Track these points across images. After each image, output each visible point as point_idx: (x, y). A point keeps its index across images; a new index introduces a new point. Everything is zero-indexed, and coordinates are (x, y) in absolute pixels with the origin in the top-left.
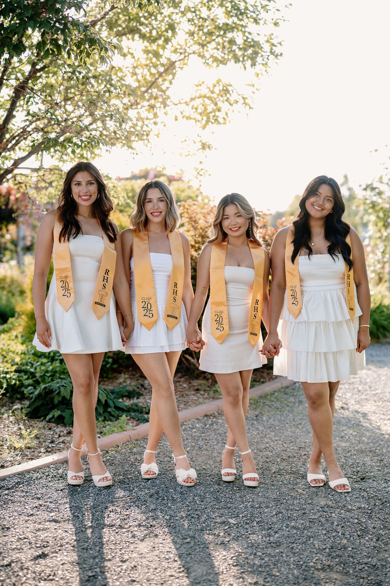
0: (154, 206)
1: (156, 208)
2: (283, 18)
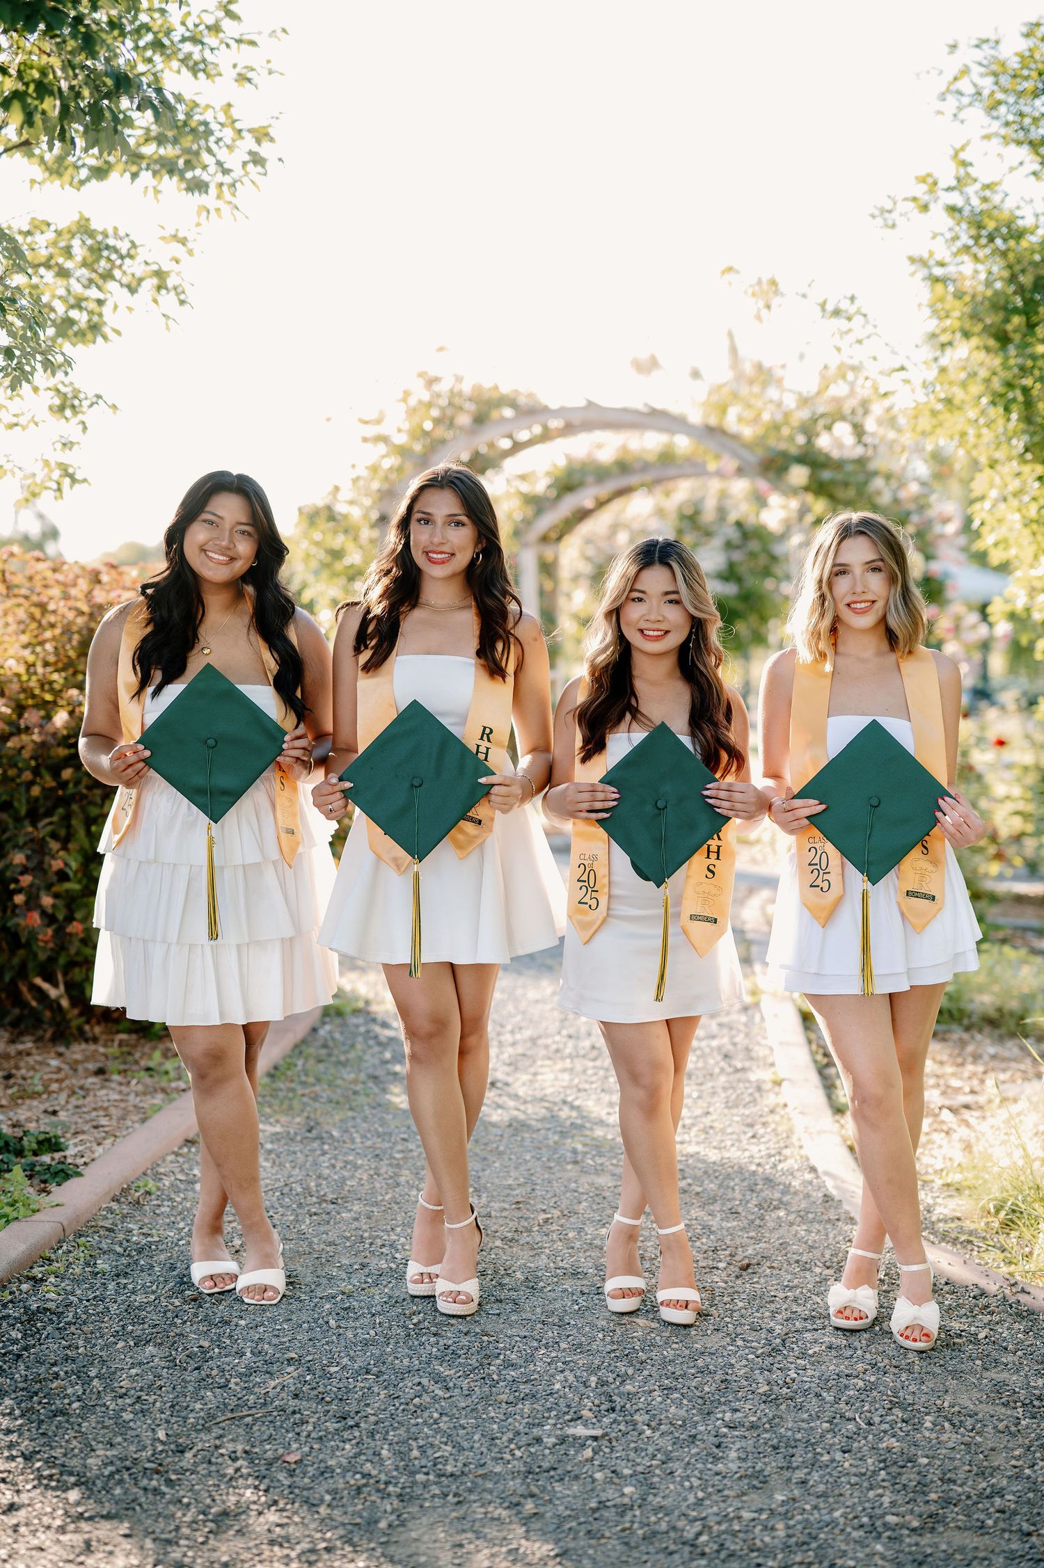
0: (854, 585)
1: (859, 590)
2: (269, 66)
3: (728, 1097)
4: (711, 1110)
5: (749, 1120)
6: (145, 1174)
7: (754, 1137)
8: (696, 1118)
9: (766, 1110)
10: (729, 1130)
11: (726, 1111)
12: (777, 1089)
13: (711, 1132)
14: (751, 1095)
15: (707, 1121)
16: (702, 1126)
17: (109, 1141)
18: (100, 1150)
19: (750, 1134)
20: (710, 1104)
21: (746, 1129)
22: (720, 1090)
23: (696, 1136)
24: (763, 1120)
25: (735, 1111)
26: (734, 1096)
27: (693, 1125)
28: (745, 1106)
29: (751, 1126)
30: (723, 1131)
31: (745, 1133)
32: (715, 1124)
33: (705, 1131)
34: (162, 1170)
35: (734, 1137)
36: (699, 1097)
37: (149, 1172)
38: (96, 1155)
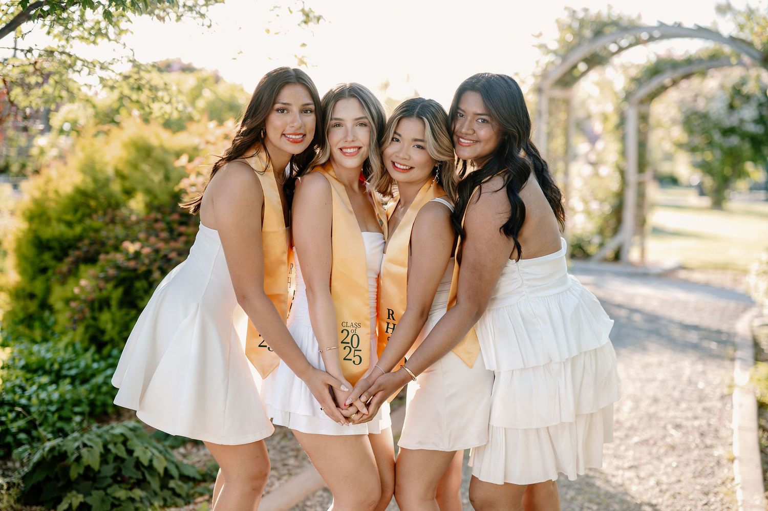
0: (346, 136)
1: (350, 138)
3: (695, 469)
4: (682, 478)
5: (706, 490)
6: (297, 506)
7: (706, 504)
8: (670, 484)
9: (719, 482)
10: (691, 497)
11: (692, 480)
12: (730, 465)
13: (678, 497)
14: (712, 468)
15: (677, 487)
16: (672, 492)
17: (285, 478)
18: (277, 484)
19: (704, 502)
20: (682, 474)
21: (702, 496)
22: (691, 462)
23: (668, 500)
24: (716, 490)
25: (699, 480)
26: (700, 468)
27: (667, 490)
28: (706, 477)
29: (706, 494)
30: (687, 496)
31: (701, 500)
32: (683, 491)
33: (674, 496)
34: (309, 503)
35: (693, 503)
36: (677, 467)
37: (300, 505)
38: (273, 488)
